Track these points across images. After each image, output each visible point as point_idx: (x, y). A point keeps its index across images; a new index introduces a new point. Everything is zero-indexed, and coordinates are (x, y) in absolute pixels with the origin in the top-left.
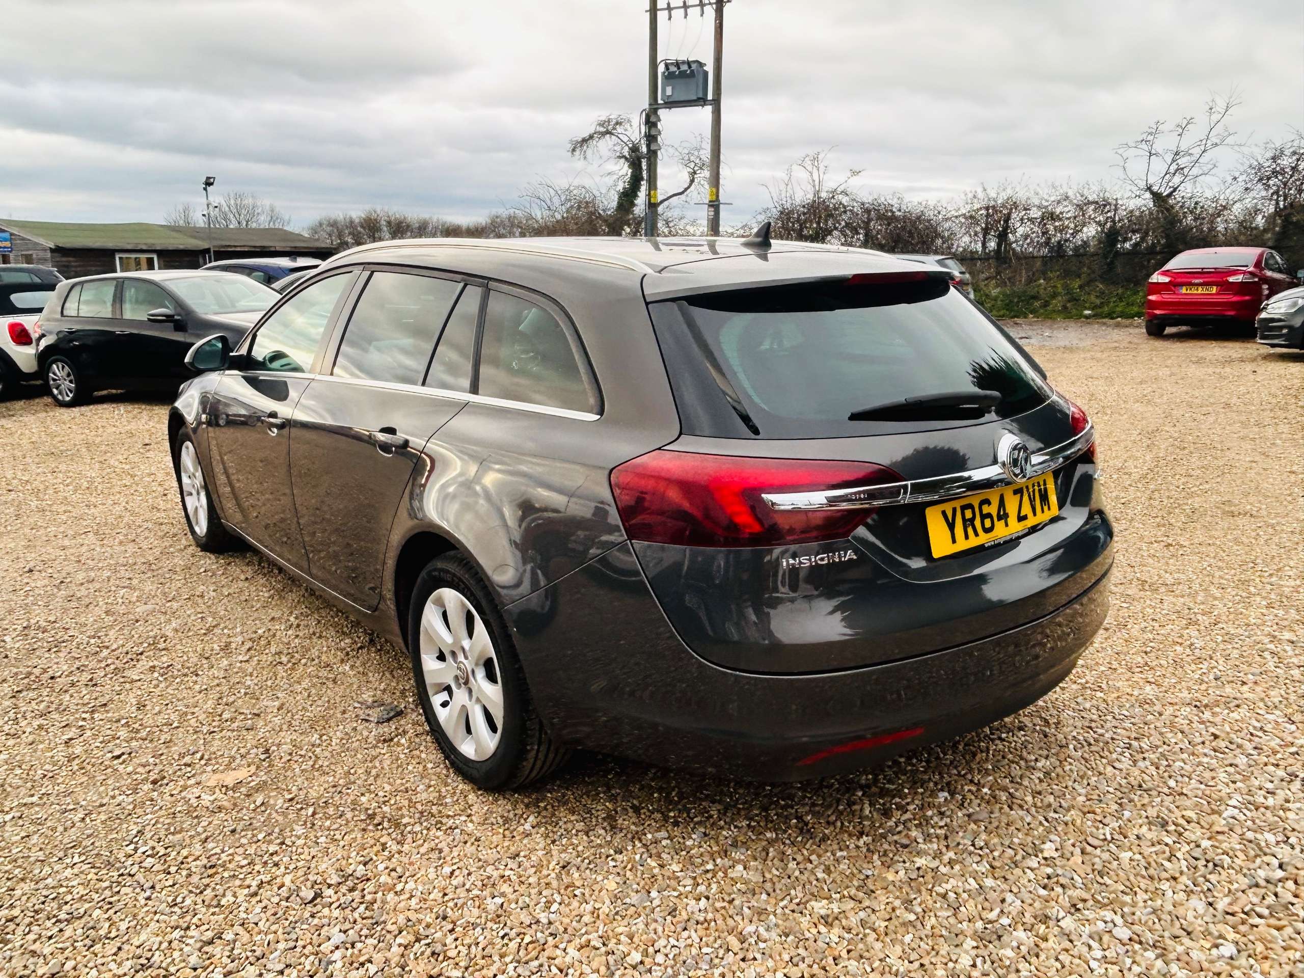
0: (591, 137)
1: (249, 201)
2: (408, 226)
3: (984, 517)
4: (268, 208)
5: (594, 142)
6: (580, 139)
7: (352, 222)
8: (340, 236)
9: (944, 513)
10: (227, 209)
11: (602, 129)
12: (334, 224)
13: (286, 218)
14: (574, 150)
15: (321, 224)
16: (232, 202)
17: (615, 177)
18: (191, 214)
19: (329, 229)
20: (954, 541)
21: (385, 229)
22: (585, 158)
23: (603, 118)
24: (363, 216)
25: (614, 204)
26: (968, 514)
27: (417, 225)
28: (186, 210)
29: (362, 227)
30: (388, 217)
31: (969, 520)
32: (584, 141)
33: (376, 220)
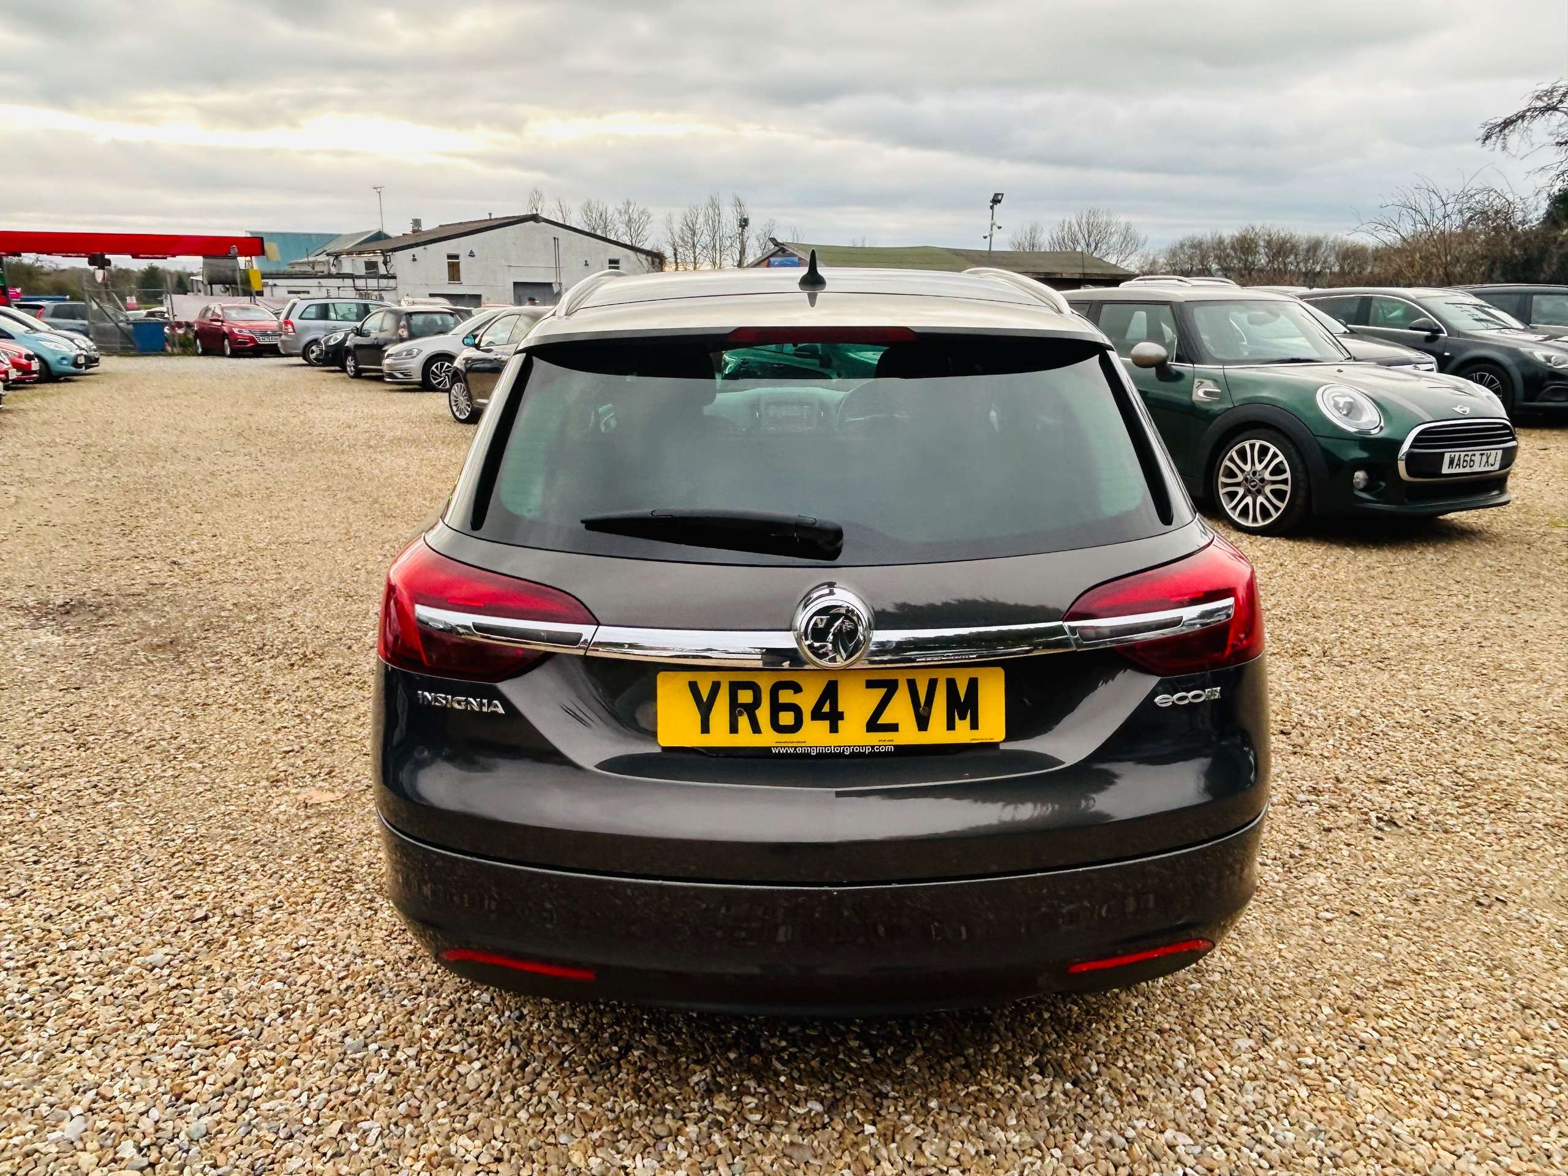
0: (1522, 117)
1: (1103, 219)
2: (1293, 247)
3: (777, 708)
4: (1123, 226)
5: (1526, 123)
6: (1500, 120)
7: (1221, 242)
8: (1203, 258)
9: (694, 687)
10: (1077, 228)
11: (1540, 104)
12: (1197, 245)
13: (1142, 238)
14: (1487, 137)
15: (1182, 246)
16: (1084, 220)
17: (1553, 173)
18: (1038, 235)
19: (1188, 251)
20: (705, 729)
21: (1262, 251)
22: (1504, 148)
23: (1547, 86)
24: (1237, 234)
25: (1542, 212)
26: (745, 697)
27: (1305, 247)
28: (1033, 230)
29: (1233, 248)
30: (1269, 236)
31: (745, 706)
32: (1508, 123)
33: (1252, 240)
